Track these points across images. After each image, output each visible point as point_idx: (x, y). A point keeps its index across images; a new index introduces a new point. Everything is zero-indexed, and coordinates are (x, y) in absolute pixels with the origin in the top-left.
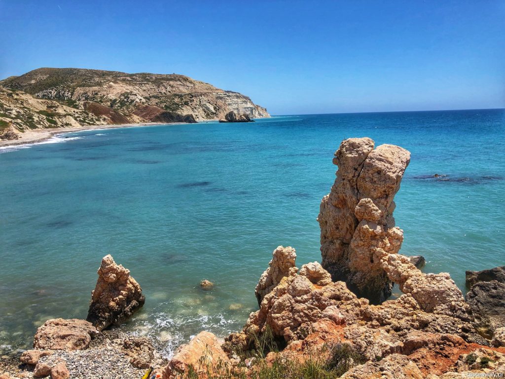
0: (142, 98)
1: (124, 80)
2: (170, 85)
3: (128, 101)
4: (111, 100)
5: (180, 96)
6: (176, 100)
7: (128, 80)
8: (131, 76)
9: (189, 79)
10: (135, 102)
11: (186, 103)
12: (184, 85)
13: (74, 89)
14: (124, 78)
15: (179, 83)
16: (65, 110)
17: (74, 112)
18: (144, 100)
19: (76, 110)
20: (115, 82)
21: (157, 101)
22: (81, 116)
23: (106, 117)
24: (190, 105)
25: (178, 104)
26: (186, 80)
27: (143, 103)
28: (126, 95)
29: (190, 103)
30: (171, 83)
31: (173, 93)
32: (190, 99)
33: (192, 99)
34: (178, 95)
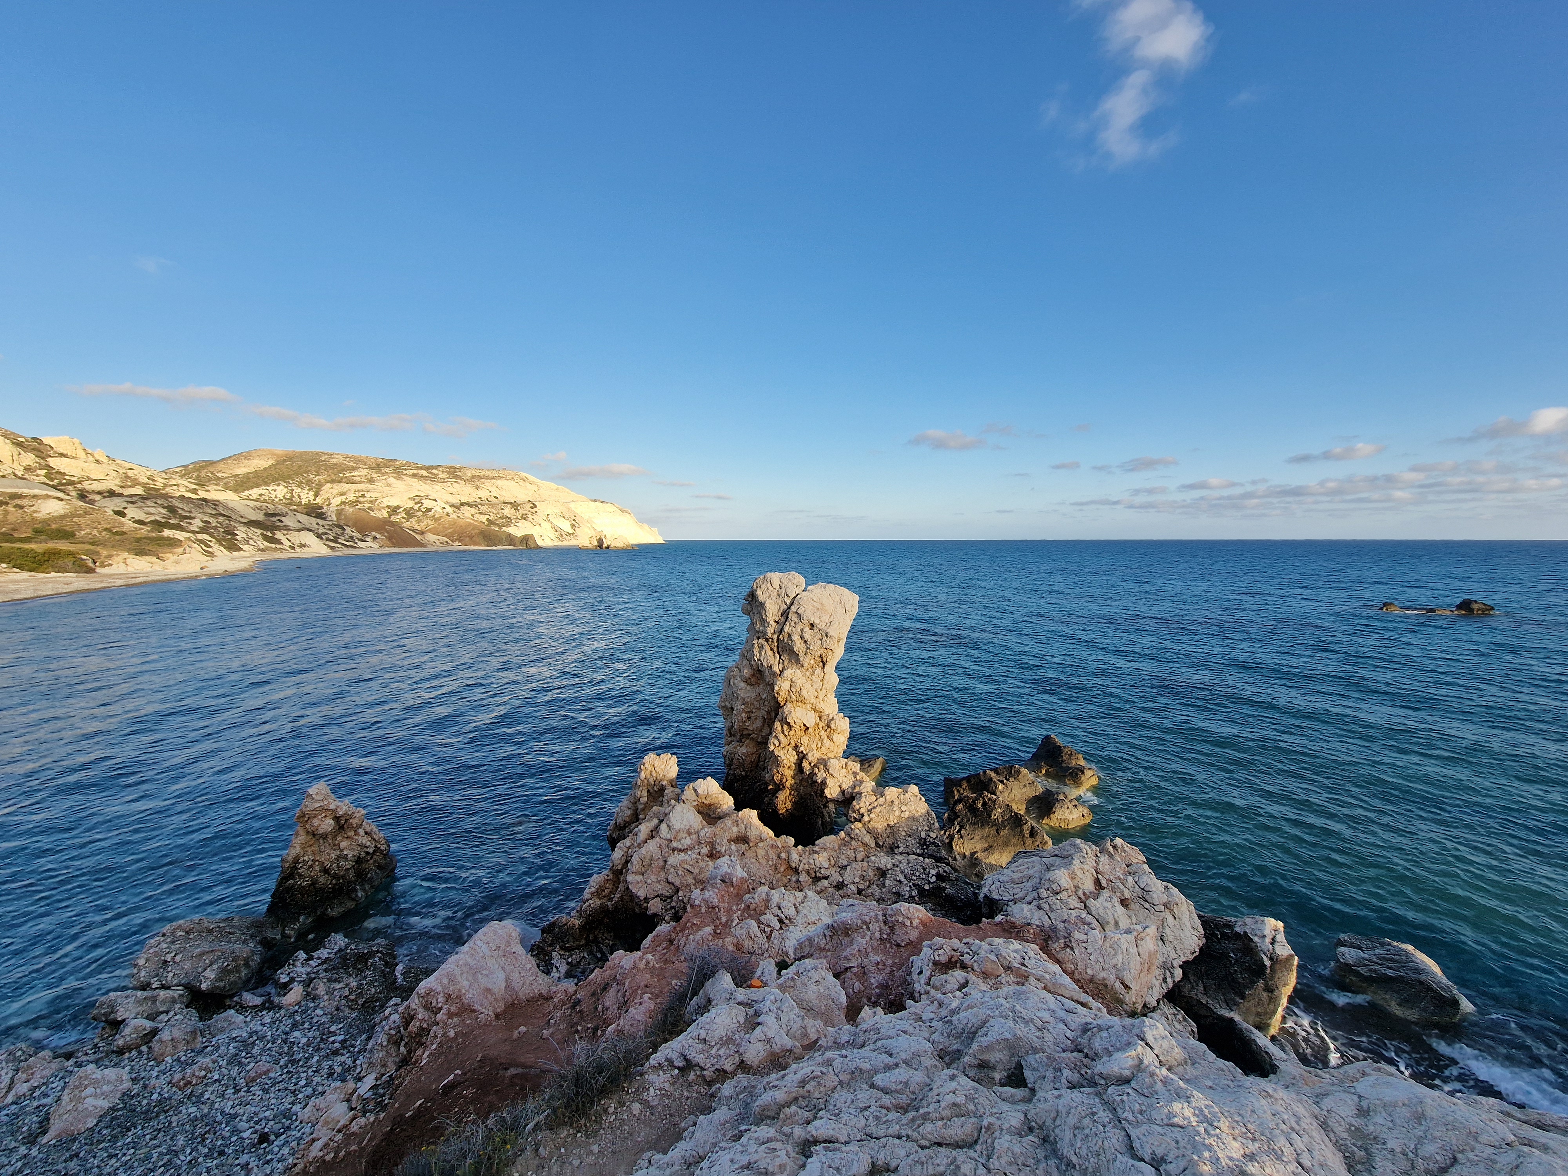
0: (447, 506)
1: (414, 476)
2: (496, 487)
3: (420, 510)
4: (389, 507)
5: (515, 505)
6: (508, 511)
7: (423, 476)
8: (427, 468)
9: (530, 479)
10: (433, 511)
11: (524, 517)
12: (521, 488)
13: (320, 485)
14: (416, 471)
15: (513, 484)
16: (299, 522)
17: (318, 524)
18: (449, 510)
19: (321, 522)
20: (398, 478)
21: (473, 510)
22: (330, 532)
23: (378, 536)
24: (530, 519)
25: (509, 518)
26: (524, 479)
27: (448, 515)
28: (418, 499)
29: (529, 516)
30: (499, 483)
31: (502, 499)
32: (532, 510)
33: (533, 510)
34: (510, 503)
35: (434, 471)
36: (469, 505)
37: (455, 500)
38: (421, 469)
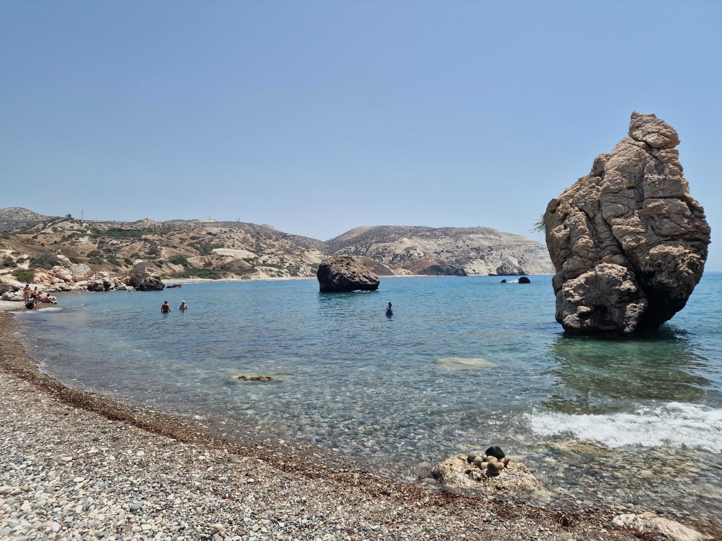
2: (470, 239)
5: (478, 250)
6: (472, 254)
9: (495, 232)
10: (413, 256)
11: (482, 258)
12: (486, 238)
13: (371, 245)
15: (481, 236)
21: (449, 255)
24: (486, 259)
26: (491, 232)
27: (419, 257)
29: (486, 257)
30: (472, 236)
31: (471, 247)
32: (488, 252)
33: (490, 253)
34: (475, 249)
35: (435, 232)
36: (448, 252)
37: (439, 249)
38: (427, 231)
